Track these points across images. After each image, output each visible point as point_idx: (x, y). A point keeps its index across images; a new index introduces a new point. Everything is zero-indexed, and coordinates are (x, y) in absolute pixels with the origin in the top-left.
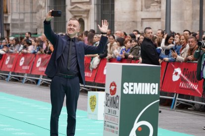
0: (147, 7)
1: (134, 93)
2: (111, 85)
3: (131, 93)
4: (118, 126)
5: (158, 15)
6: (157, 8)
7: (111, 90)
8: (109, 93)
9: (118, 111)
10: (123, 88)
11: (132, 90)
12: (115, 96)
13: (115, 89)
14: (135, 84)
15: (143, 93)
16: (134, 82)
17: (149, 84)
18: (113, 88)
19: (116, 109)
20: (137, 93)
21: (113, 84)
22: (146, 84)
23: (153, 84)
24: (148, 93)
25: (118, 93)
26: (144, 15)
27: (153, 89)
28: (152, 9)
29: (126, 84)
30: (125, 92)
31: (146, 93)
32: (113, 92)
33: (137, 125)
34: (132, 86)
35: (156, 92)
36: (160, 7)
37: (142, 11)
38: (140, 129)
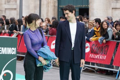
0: (9, 2)
1: (2, 53)
5: (15, 7)
6: (14, 3)
14: (3, 48)
15: (7, 54)
17: (11, 48)
20: (4, 53)
22: (9, 48)
23: (13, 48)
24: (10, 54)
26: (7, 6)
27: (13, 51)
28: (11, 3)
31: (8, 54)
34: (1, 49)
35: (15, 53)
36: (16, 2)
37: (5, 4)
38: (5, 75)
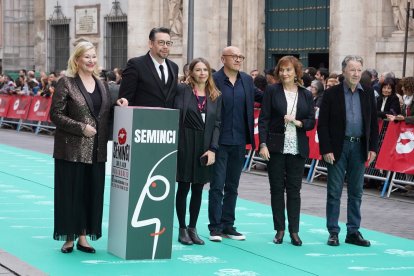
1: (148, 142)
2: (120, 132)
3: (143, 141)
4: (128, 182)
5: (179, 51)
6: (178, 43)
7: (120, 139)
8: (117, 141)
9: (128, 164)
10: (134, 136)
11: (145, 139)
12: (125, 145)
13: (125, 137)
14: (149, 131)
15: (158, 142)
16: (147, 129)
17: (165, 131)
18: (122, 136)
19: (126, 161)
20: (151, 142)
21: (123, 131)
22: (162, 131)
23: (170, 132)
24: (164, 142)
25: (128, 142)
27: (170, 137)
29: (137, 131)
30: (136, 141)
31: (161, 142)
32: (122, 141)
33: (150, 180)
34: (146, 134)
35: (173, 140)
36: (181, 41)
38: (154, 185)
